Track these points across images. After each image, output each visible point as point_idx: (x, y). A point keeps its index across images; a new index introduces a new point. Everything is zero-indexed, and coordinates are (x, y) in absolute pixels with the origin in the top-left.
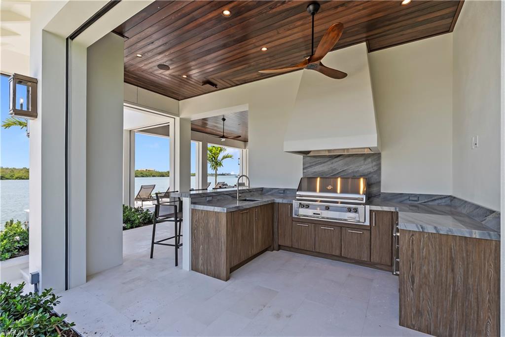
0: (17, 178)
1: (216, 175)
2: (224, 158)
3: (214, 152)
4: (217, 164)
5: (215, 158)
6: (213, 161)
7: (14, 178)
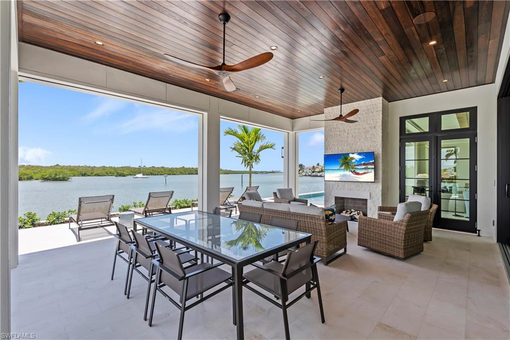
0: (95, 175)
1: (250, 173)
2: (262, 148)
3: (246, 140)
4: (251, 158)
5: (248, 149)
6: (245, 153)
7: (93, 175)
